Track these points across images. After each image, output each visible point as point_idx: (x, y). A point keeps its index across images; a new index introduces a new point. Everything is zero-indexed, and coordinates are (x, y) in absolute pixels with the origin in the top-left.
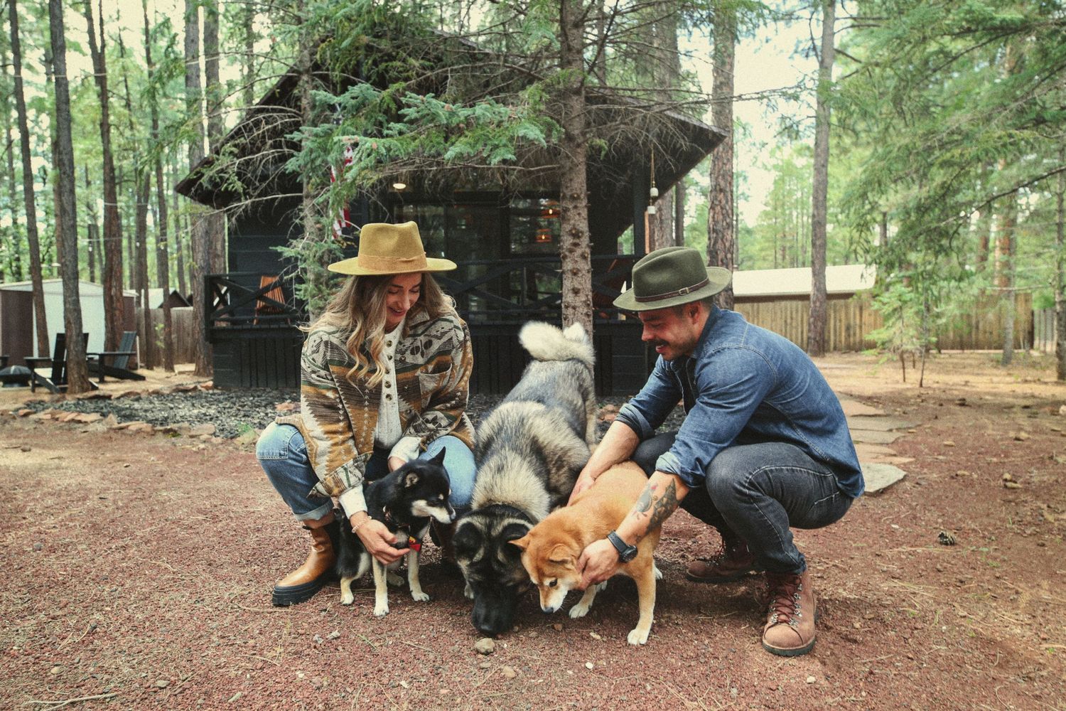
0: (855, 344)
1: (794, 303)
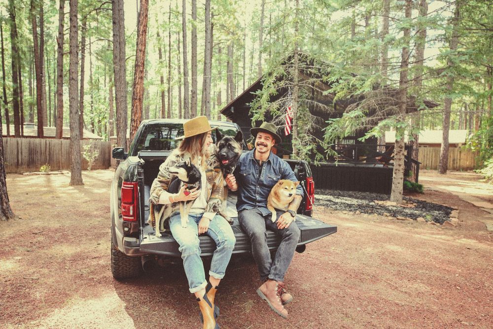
0: (457, 167)
1: (428, 148)
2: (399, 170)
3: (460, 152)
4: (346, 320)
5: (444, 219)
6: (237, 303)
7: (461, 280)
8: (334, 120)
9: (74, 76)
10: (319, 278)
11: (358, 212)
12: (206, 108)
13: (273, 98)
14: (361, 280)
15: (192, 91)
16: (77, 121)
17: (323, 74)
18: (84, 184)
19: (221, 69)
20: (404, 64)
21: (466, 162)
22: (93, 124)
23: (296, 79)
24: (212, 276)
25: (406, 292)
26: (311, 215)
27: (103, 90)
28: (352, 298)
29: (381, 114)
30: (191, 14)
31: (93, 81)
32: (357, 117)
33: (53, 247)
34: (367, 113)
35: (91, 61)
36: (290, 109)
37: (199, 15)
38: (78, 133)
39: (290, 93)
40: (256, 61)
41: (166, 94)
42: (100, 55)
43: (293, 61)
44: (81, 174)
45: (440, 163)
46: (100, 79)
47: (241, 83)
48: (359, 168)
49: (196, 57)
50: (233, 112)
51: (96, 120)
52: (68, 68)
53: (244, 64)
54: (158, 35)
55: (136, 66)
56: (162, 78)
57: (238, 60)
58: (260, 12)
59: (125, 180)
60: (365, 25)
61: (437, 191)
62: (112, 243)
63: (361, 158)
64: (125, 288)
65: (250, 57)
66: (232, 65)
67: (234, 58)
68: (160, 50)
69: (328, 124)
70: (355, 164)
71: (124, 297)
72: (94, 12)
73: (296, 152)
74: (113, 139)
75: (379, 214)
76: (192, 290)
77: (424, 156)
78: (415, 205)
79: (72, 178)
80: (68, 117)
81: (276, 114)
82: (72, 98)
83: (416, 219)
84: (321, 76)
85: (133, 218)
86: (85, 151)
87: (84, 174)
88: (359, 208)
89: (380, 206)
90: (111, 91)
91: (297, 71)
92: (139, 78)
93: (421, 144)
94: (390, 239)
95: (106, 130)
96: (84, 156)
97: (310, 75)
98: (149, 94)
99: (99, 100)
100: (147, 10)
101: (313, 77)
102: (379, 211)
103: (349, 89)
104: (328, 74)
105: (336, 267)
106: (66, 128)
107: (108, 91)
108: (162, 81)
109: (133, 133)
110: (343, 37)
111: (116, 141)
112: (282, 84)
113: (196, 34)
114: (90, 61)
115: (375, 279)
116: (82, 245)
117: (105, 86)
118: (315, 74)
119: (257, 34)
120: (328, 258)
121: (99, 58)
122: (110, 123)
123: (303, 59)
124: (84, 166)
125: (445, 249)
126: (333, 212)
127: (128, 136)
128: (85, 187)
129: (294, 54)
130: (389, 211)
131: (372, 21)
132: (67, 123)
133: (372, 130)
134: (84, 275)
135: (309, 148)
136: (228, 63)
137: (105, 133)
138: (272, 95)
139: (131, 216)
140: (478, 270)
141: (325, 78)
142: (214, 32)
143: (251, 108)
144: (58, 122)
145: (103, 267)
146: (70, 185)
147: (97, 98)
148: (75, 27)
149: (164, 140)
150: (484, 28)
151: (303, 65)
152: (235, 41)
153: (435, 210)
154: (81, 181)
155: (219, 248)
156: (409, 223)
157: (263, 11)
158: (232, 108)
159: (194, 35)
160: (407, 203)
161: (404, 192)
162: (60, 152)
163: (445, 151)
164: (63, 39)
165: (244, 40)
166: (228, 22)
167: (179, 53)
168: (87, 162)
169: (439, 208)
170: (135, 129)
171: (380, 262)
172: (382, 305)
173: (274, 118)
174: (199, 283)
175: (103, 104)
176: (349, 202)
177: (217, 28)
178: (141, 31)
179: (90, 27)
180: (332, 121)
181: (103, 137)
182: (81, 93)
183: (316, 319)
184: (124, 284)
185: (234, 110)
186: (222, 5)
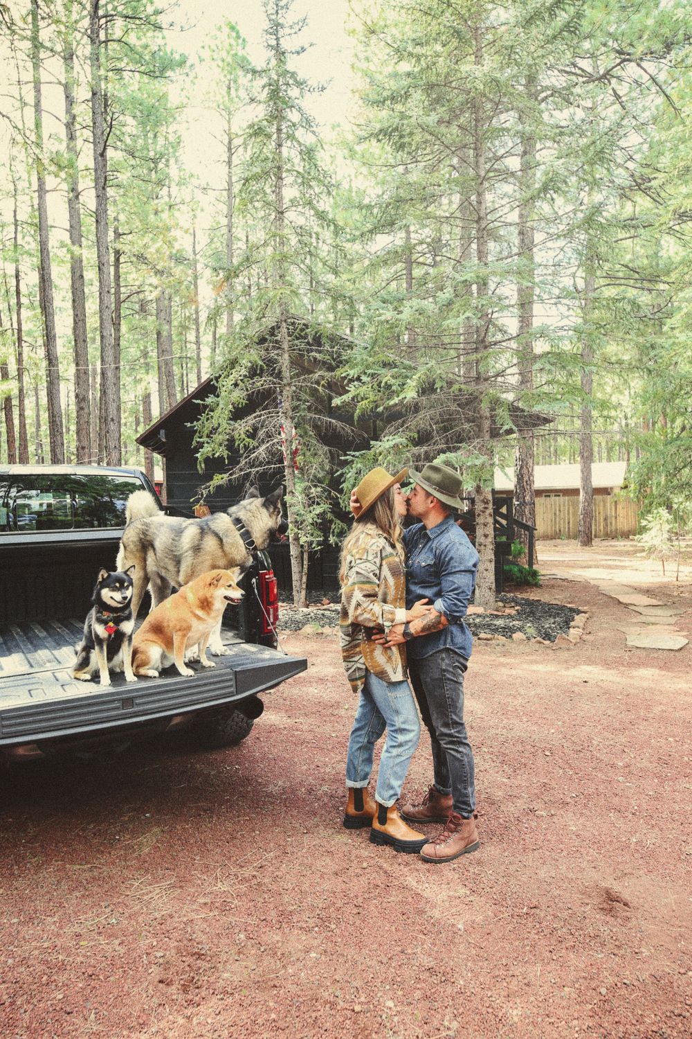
0: (612, 532)
2: (485, 546)
3: (617, 504)
5: (560, 631)
6: (127, 836)
7: (557, 739)
8: (357, 454)
10: (304, 768)
13: (238, 413)
15: (78, 395)
17: (340, 362)
20: (480, 347)
23: (286, 374)
26: (276, 646)
29: (442, 441)
30: (68, 228)
32: (397, 448)
34: (414, 439)
41: (15, 402)
43: (278, 336)
45: (580, 525)
49: (84, 321)
50: (164, 440)
53: (198, 336)
56: (4, 368)
57: (185, 328)
58: (225, 230)
61: (565, 580)
66: (168, 338)
69: (346, 463)
77: (555, 514)
78: (517, 610)
81: (245, 445)
83: (511, 637)
91: (287, 357)
93: (539, 493)
108: (4, 375)
112: (261, 383)
113: (82, 271)
123: (299, 331)
129: (281, 322)
135: (318, 510)
136: (159, 334)
138: (236, 405)
141: (338, 372)
142: (124, 268)
143: (195, 432)
150: (636, 276)
151: (301, 345)
153: (551, 616)
156: (498, 645)
157: (230, 227)
158: (162, 432)
159: (78, 274)
160: (504, 607)
161: (497, 587)
163: (586, 504)
166: (152, 250)
169: (559, 611)
177: (129, 261)
180: (353, 456)
183: (280, 845)
185: (166, 437)
186: (135, 213)
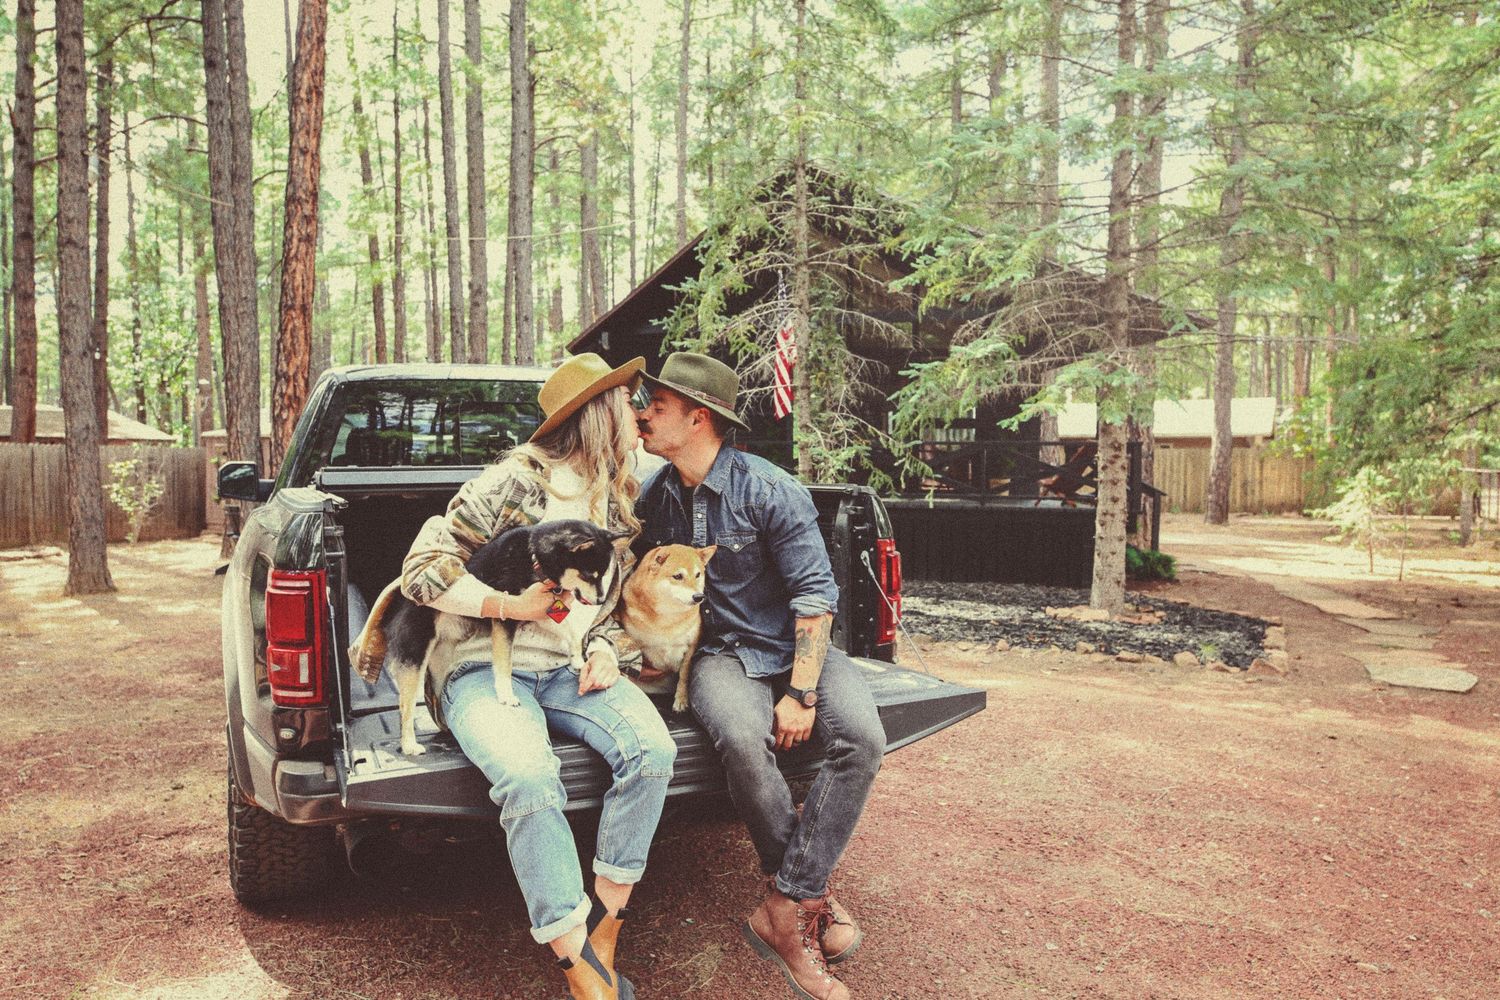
0: (1253, 504)
1: (1175, 452)
2: (1113, 515)
3: (1262, 462)
4: (1019, 984)
5: (1249, 653)
6: (669, 956)
7: (1331, 834)
8: (925, 366)
9: (76, 231)
10: (915, 855)
11: (1002, 643)
12: (519, 336)
13: (734, 304)
14: (1046, 854)
15: (471, 286)
16: (89, 382)
17: (882, 231)
18: (115, 590)
19: (559, 219)
20: (1118, 203)
21: (1278, 488)
22: (140, 394)
23: (802, 246)
24: (604, 878)
25: (1181, 883)
26: (895, 659)
27: (173, 283)
28: (1027, 913)
29: (1060, 349)
30: (464, 43)
31: (140, 255)
32: (994, 358)
33: (13, 807)
34: (1020, 344)
35: (130, 189)
36: (786, 337)
37: (487, 51)
38: (92, 423)
39: (783, 288)
40: (668, 195)
41: (388, 297)
42: (161, 169)
43: (791, 190)
44: (104, 558)
45: (1209, 491)
46: (163, 247)
47: (624, 262)
48: (991, 511)
49: (482, 178)
50: (606, 347)
51: (153, 380)
52: (51, 211)
53: (632, 206)
54: (358, 107)
55: (291, 200)
56: (373, 241)
57: (612, 193)
58: (677, 48)
59: (279, 565)
60: (987, 92)
61: (1212, 574)
62: (231, 782)
63: (995, 483)
64: (278, 935)
65: (648, 183)
66: (594, 205)
67: (601, 186)
68: (364, 156)
69: (907, 381)
70: (982, 501)
71: (280, 966)
72: (140, 29)
73: (807, 468)
74: (212, 439)
75: (1065, 647)
76: (541, 935)
77: (1164, 474)
78: (1161, 618)
79: (72, 572)
80: (55, 372)
81: (745, 353)
82: (70, 305)
83: (1170, 658)
84: (876, 235)
85: (309, 694)
86: (117, 480)
87: (115, 557)
88: (1005, 632)
89: (1061, 622)
90: (201, 285)
91: (803, 220)
92: (300, 240)
94: (1109, 720)
95: (185, 412)
96: (113, 496)
97: (842, 235)
98: (328, 295)
99: (161, 314)
100: (322, 20)
101: (851, 242)
102: (1064, 637)
103: (965, 272)
104: (897, 231)
105: (963, 818)
106: (47, 407)
107: (192, 288)
108: (374, 255)
109: (285, 416)
110: (926, 127)
111: (223, 445)
112: (760, 260)
113: (480, 107)
114: (126, 191)
115: (1084, 846)
116: (117, 796)
117: (181, 272)
118: (857, 231)
119: (669, 115)
120: (936, 789)
121: (159, 180)
122: (203, 391)
123: (821, 184)
124: (113, 527)
125: (1266, 742)
126: (928, 647)
127: (266, 428)
128: (122, 599)
129: (795, 167)
130: (1092, 637)
131: (1008, 81)
132: (49, 391)
133: (1037, 396)
134: (132, 899)
135: (847, 453)
136: (583, 200)
137: (185, 421)
138: (731, 293)
139: (304, 688)
140: (1373, 799)
141: (890, 243)
142: (538, 102)
143: (665, 333)
144: (19, 386)
145: (199, 864)
146: (66, 595)
147: (154, 310)
148: (74, 70)
149: (388, 434)
151: (822, 205)
152: (604, 133)
153: (1220, 629)
154: (107, 578)
155: (624, 780)
156: (1153, 671)
157: (686, 43)
158: (605, 336)
159: (475, 112)
160: (1138, 611)
161: (1127, 580)
162: (29, 488)
163: (1222, 460)
164: (33, 114)
165: (631, 130)
166: (583, 73)
167: (429, 165)
168: (125, 516)
169: (1230, 622)
170: (290, 406)
171: (1092, 793)
172: (1119, 929)
173: (740, 362)
174: (566, 907)
175: (174, 328)
176: (971, 615)
177: (548, 91)
178: (305, 87)
179: (125, 76)
180: (918, 370)
181: (178, 437)
182: (97, 291)
183: (927, 991)
184: (277, 919)
185: (611, 342)
186: (561, 19)
